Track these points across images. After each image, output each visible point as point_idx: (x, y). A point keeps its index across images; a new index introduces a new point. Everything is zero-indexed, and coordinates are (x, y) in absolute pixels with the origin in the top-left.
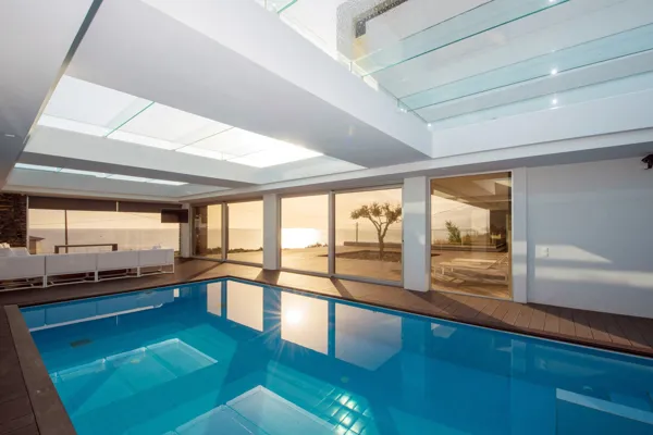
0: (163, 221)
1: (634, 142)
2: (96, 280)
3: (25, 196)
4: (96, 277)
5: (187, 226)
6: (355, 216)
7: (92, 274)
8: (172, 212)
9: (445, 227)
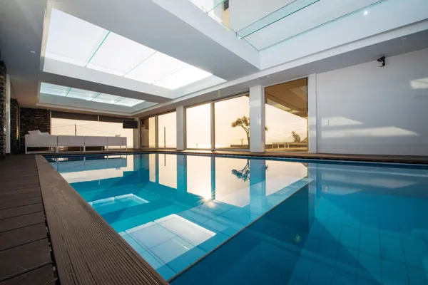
0: (124, 127)
1: (369, 44)
2: (84, 151)
3: (49, 111)
4: (84, 149)
5: (137, 131)
6: (234, 125)
7: (82, 148)
8: (128, 123)
9: (291, 135)
